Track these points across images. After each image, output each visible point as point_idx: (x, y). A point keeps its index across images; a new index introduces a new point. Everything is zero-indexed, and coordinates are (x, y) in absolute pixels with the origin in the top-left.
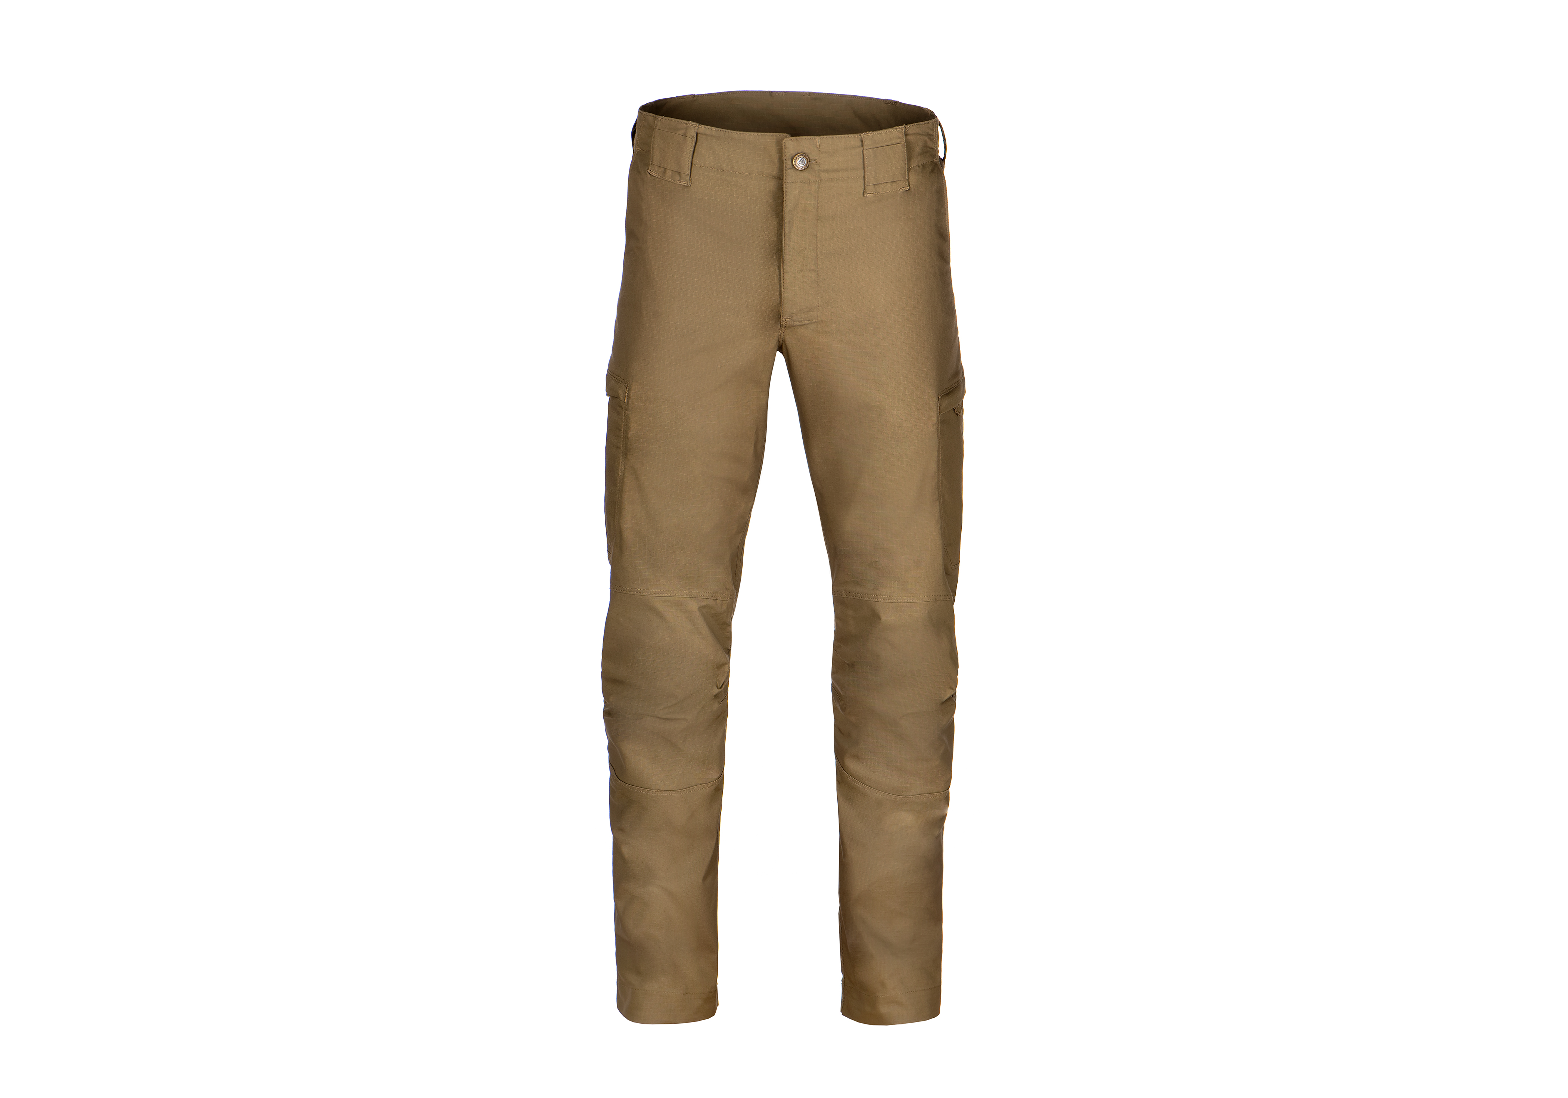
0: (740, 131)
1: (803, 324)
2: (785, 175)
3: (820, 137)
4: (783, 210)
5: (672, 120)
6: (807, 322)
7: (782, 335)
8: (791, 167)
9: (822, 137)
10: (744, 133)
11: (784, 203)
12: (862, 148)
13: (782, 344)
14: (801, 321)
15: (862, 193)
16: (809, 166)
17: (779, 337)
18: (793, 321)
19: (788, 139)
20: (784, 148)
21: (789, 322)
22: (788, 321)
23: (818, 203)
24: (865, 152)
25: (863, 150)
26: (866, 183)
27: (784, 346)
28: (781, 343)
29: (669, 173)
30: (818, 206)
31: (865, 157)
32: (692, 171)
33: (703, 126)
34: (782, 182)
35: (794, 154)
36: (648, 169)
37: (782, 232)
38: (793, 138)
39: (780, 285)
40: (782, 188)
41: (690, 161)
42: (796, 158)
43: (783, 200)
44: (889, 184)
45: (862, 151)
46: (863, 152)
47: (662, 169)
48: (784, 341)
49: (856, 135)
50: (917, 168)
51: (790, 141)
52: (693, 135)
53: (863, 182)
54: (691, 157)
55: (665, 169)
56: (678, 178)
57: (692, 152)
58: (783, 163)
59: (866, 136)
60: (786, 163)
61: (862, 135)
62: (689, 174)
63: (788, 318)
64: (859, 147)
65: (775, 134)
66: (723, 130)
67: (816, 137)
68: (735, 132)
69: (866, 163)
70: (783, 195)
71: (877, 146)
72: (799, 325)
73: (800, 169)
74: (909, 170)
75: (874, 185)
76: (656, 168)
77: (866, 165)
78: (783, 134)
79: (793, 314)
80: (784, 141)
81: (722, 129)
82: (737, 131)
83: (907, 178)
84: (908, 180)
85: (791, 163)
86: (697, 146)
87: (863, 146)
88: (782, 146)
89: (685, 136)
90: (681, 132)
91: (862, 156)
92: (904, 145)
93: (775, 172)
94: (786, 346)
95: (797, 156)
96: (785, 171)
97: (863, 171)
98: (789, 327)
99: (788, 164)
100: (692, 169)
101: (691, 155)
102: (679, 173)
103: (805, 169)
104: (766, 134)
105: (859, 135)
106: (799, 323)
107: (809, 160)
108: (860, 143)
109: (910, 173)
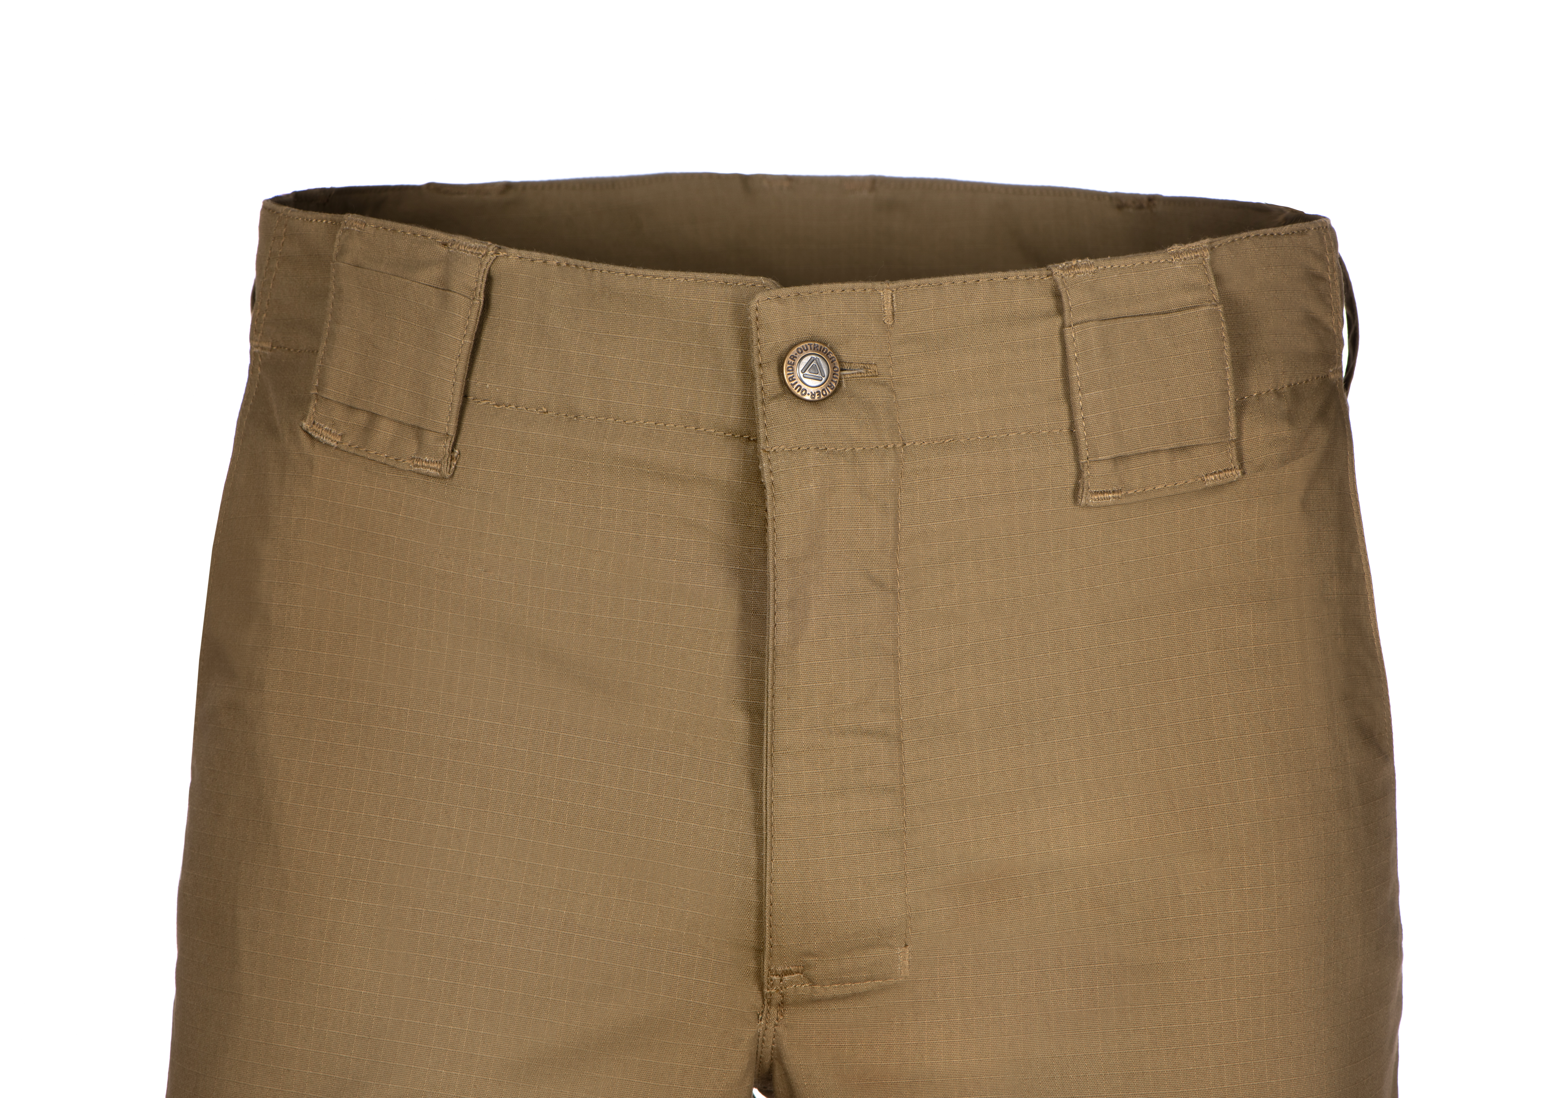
0: (634, 266)
1: (848, 991)
2: (761, 421)
3: (895, 285)
4: (765, 559)
5: (394, 230)
6: (862, 987)
7: (770, 1033)
8: (780, 390)
9: (902, 283)
10: (649, 272)
11: (770, 529)
12: (1058, 321)
13: (772, 1065)
14: (842, 982)
15: (1069, 492)
16: (840, 384)
17: (759, 1041)
18: (812, 982)
19: (766, 295)
20: (754, 327)
21: (796, 987)
22: (791, 982)
23: (897, 531)
24: (1070, 334)
25: (1063, 326)
26: (1084, 453)
27: (777, 1074)
28: (767, 1061)
29: (385, 431)
30: (896, 540)
31: (1072, 355)
32: (466, 422)
33: (513, 251)
34: (756, 451)
35: (786, 346)
36: (304, 418)
37: (764, 641)
38: (785, 291)
39: (760, 844)
40: (759, 474)
41: (459, 384)
42: (793, 358)
43: (766, 520)
44: (1164, 459)
45: (1057, 329)
46: (1062, 335)
47: (361, 418)
48: (778, 1055)
49: (1035, 273)
50: (1273, 398)
51: (775, 304)
52: (474, 285)
53: (1070, 448)
54: (461, 370)
55: (373, 416)
56: (411, 448)
57: (466, 351)
58: (754, 379)
59: (1069, 275)
60: (762, 377)
61: (1058, 270)
62: (452, 433)
63: (791, 973)
64: (1047, 315)
65: (731, 278)
66: (585, 263)
67: (878, 285)
68: (620, 268)
69: (1075, 374)
70: (764, 499)
71: (1113, 313)
72: (835, 999)
73: (808, 397)
74: (1241, 408)
75: (1115, 459)
76: (338, 414)
77: (1076, 385)
78: (755, 279)
79: (809, 954)
80: (753, 304)
81: (579, 262)
82: (628, 265)
83: (1233, 435)
84: (1238, 442)
85: (777, 378)
86: (487, 330)
87: (1060, 311)
88: (749, 322)
89: (444, 288)
90: (431, 274)
91: (1058, 351)
92: (1217, 312)
93: (733, 416)
94: (784, 1069)
95: (793, 352)
96: (760, 407)
97: (1064, 408)
98: (796, 1004)
99: (768, 379)
100: (467, 417)
101: (463, 363)
102: (419, 431)
103: (827, 398)
104: (708, 276)
105: (1044, 271)
106: (833, 990)
107: (838, 365)
108: (1049, 303)
109: (1247, 419)
